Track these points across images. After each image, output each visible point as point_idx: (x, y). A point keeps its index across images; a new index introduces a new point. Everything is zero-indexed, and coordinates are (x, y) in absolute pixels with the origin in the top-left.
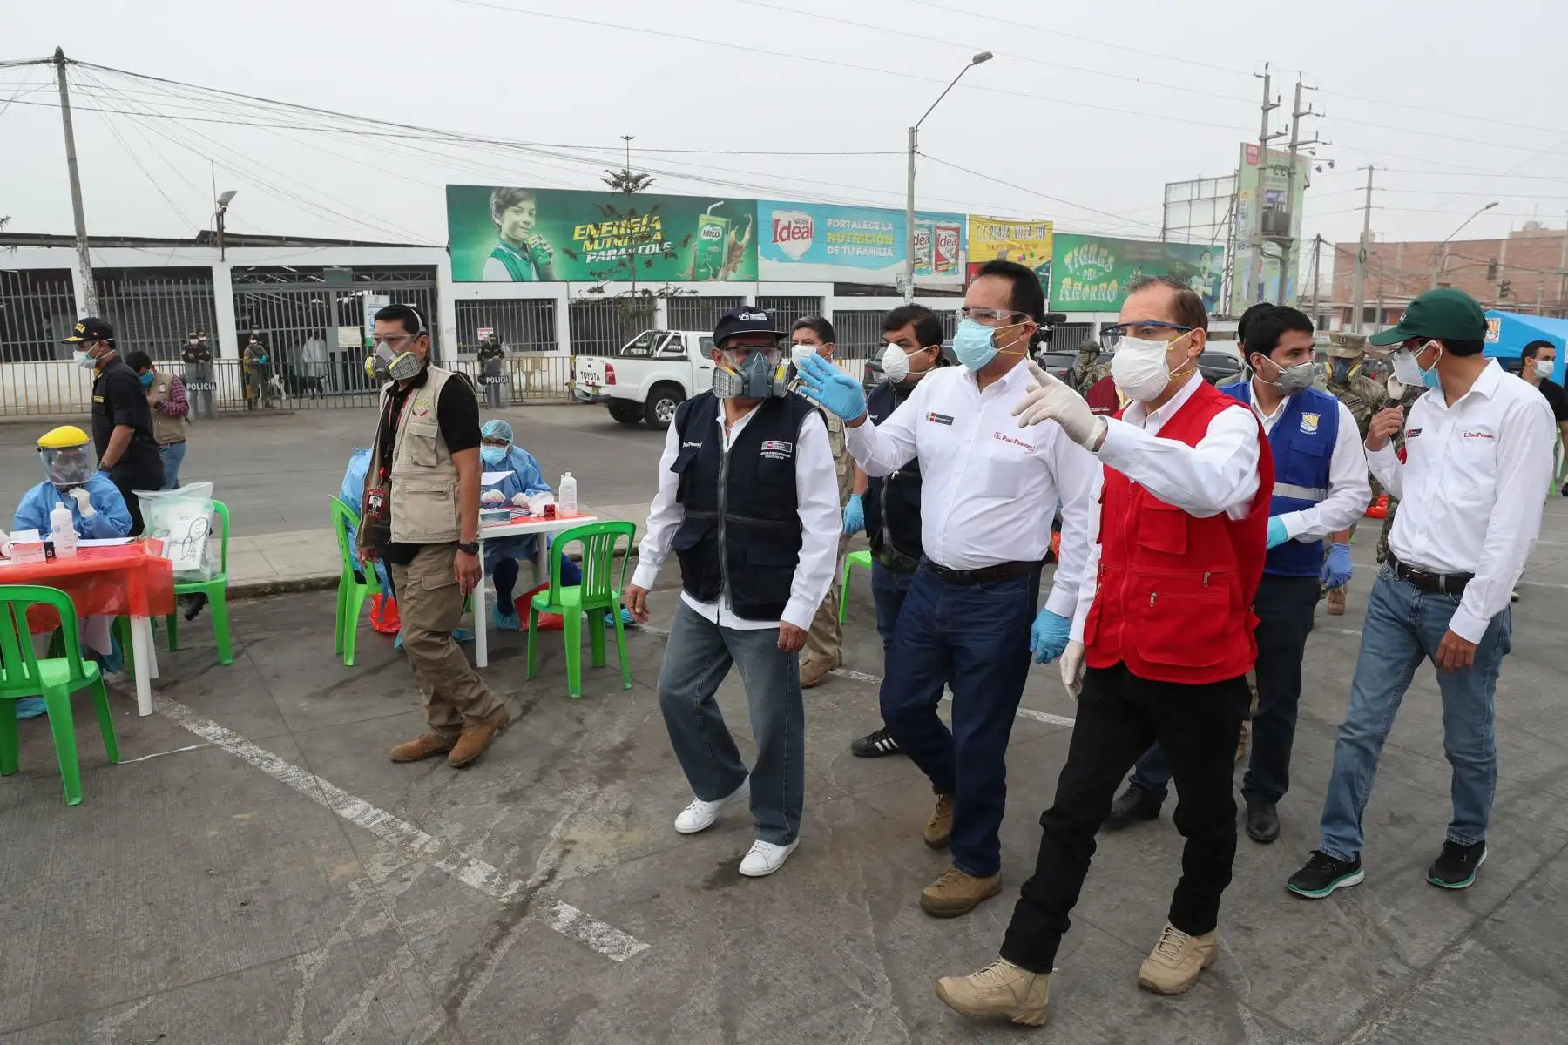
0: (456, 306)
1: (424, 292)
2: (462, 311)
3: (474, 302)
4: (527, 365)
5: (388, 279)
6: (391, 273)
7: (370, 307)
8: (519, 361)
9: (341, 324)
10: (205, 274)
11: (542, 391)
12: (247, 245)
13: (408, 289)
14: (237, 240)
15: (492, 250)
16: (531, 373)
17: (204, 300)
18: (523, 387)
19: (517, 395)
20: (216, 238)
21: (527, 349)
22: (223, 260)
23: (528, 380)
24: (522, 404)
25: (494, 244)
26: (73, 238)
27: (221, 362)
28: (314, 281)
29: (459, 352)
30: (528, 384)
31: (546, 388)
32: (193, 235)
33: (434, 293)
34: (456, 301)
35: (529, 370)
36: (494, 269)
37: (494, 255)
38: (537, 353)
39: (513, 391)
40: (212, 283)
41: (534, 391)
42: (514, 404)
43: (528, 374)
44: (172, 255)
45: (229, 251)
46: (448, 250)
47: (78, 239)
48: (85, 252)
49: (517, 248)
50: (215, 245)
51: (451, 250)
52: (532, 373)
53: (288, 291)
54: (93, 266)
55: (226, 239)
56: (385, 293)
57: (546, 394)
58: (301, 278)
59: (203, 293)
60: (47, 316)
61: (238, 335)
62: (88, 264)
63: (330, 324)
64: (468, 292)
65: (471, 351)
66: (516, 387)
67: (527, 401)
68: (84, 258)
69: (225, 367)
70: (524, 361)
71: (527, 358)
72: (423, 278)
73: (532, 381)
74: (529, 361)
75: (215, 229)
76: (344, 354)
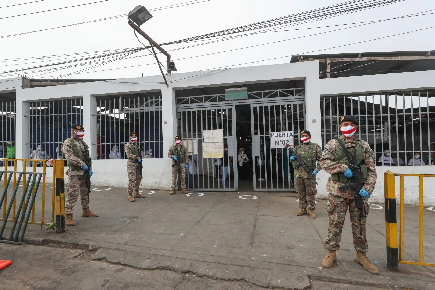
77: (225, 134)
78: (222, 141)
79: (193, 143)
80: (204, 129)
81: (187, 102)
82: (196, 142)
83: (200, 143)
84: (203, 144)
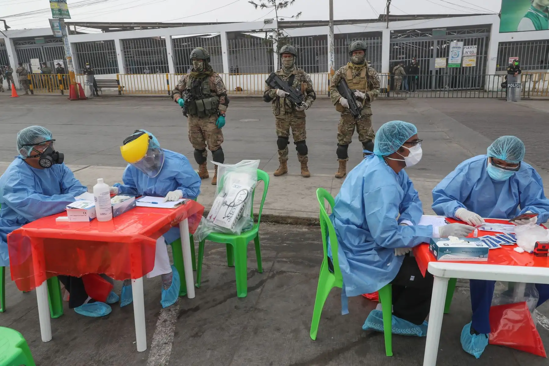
0: (499, 45)
1: (483, 39)
2: (502, 48)
3: (510, 43)
4: (535, 77)
5: (464, 33)
6: (466, 30)
7: (453, 48)
8: (531, 75)
9: (438, 57)
10: (379, 35)
11: (543, 92)
12: (399, 20)
13: (474, 38)
14: (394, 18)
15: (526, 13)
16: (537, 82)
17: (377, 47)
18: (531, 89)
19: (526, 94)
20: (386, 18)
21: (537, 68)
22: (387, 28)
23: (534, 86)
24: (529, 99)
25: (528, 9)
26: (328, 22)
27: (382, 74)
28: (427, 36)
29: (496, 70)
30: (534, 88)
31: (545, 90)
32: (377, 17)
33: (488, 39)
34: (500, 43)
35: (537, 80)
36: (525, 23)
37: (526, 16)
38: (543, 71)
39: (524, 92)
40: (381, 39)
41: (537, 92)
42: (523, 99)
43: (535, 83)
44: (366, 27)
45: (391, 24)
46: (500, 15)
47: (330, 22)
48: (332, 27)
49: (541, 11)
50: (385, 21)
51: (502, 15)
52: (539, 81)
53: (415, 41)
54: (335, 33)
55: (390, 18)
56: (462, 41)
57: (544, 94)
58: (421, 35)
59: (378, 43)
60: (317, 55)
61: (390, 62)
62: (333, 32)
63: (432, 57)
64: (507, 37)
65: (503, 70)
66: (527, 89)
67: (531, 97)
68: (332, 30)
69: (384, 77)
70: (534, 75)
71: (536, 73)
72: (483, 32)
73: (537, 86)
74: (537, 75)
75: (386, 13)
76: (437, 71)
77: (40, 61)
78: (39, 64)
79: (27, 65)
80: (31, 58)
81: (20, 44)
82: (28, 65)
83: (30, 65)
84: (32, 66)
